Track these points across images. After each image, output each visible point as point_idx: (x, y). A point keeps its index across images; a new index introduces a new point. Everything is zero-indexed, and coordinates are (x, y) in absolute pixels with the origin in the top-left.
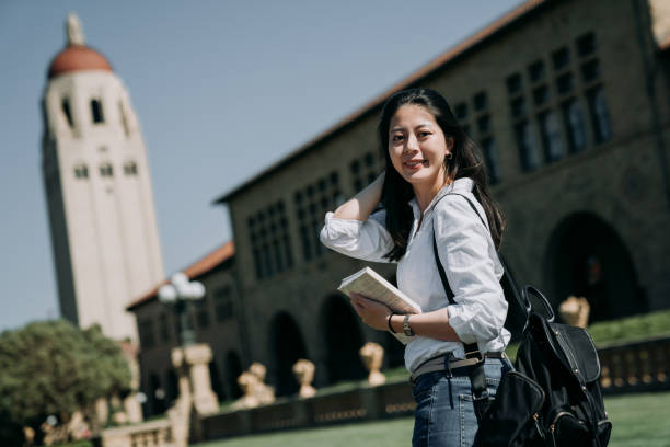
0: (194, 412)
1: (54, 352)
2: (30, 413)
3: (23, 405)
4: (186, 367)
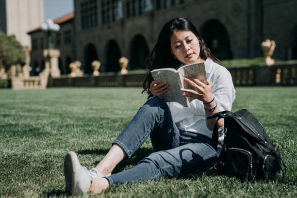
0: (50, 76)
4: (49, 58)
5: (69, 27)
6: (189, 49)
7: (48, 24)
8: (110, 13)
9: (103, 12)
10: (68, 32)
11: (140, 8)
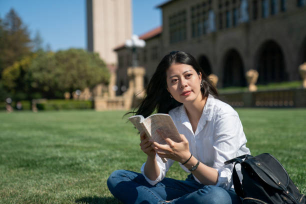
0: (134, 96)
1: (79, 62)
2: (67, 86)
3: (64, 82)
4: (133, 77)
5: (155, 42)
6: (186, 86)
7: (133, 41)
8: (201, 25)
9: (193, 25)
10: (155, 48)
11: (234, 18)
